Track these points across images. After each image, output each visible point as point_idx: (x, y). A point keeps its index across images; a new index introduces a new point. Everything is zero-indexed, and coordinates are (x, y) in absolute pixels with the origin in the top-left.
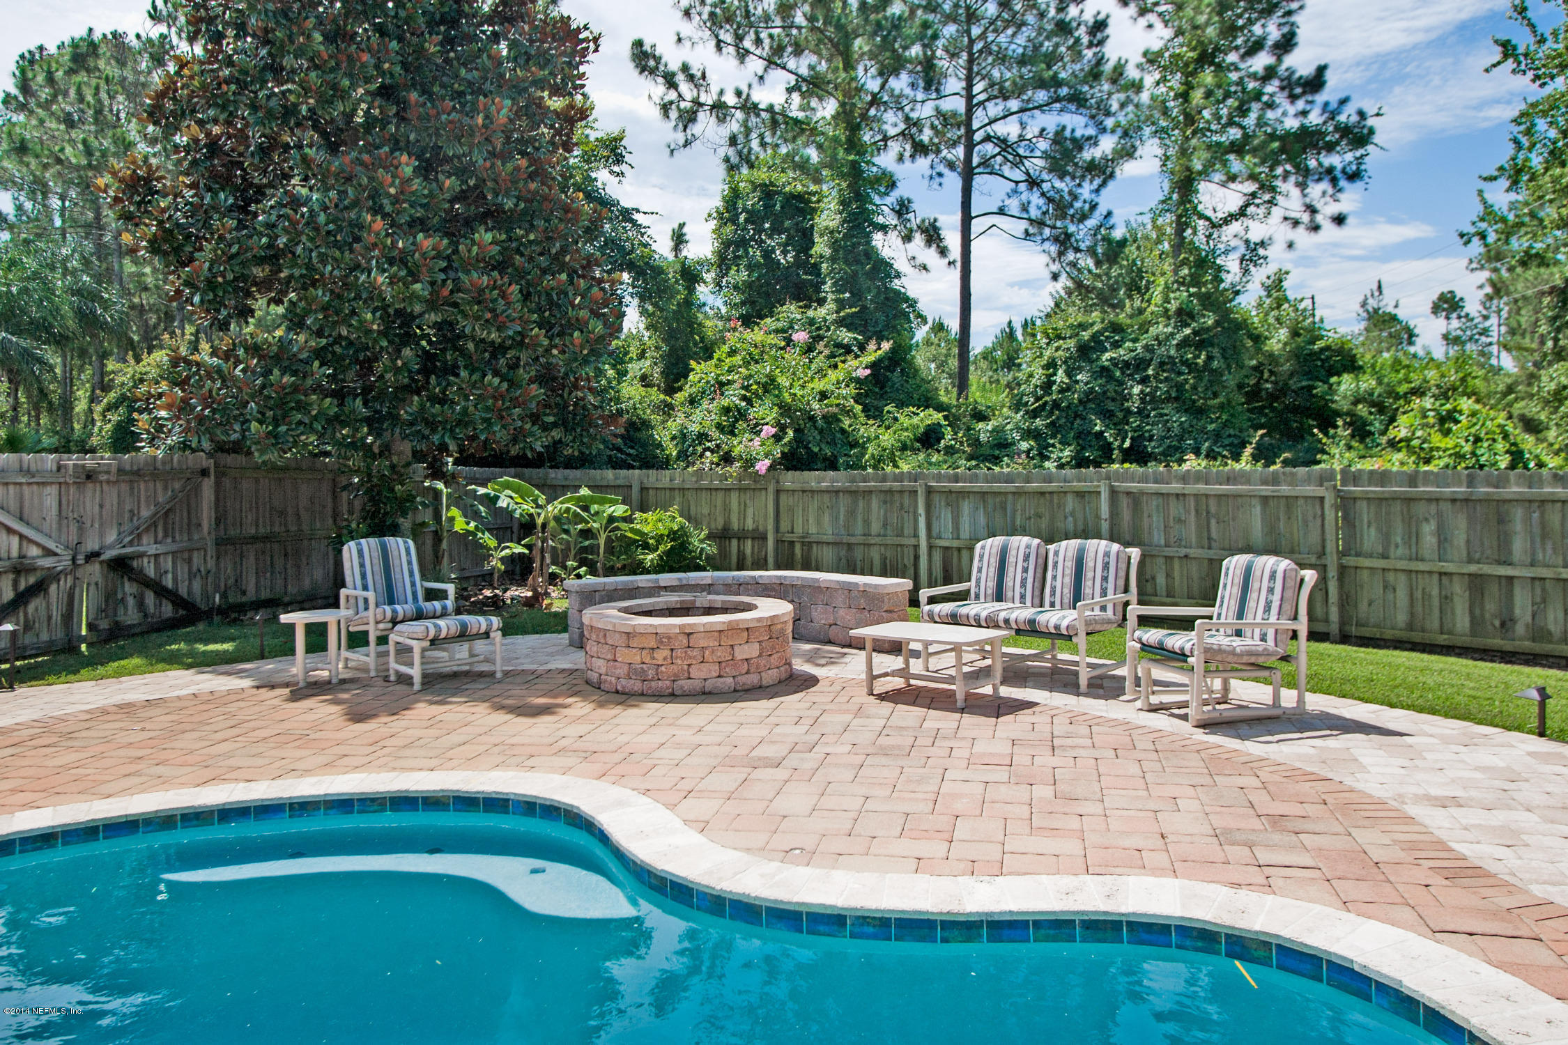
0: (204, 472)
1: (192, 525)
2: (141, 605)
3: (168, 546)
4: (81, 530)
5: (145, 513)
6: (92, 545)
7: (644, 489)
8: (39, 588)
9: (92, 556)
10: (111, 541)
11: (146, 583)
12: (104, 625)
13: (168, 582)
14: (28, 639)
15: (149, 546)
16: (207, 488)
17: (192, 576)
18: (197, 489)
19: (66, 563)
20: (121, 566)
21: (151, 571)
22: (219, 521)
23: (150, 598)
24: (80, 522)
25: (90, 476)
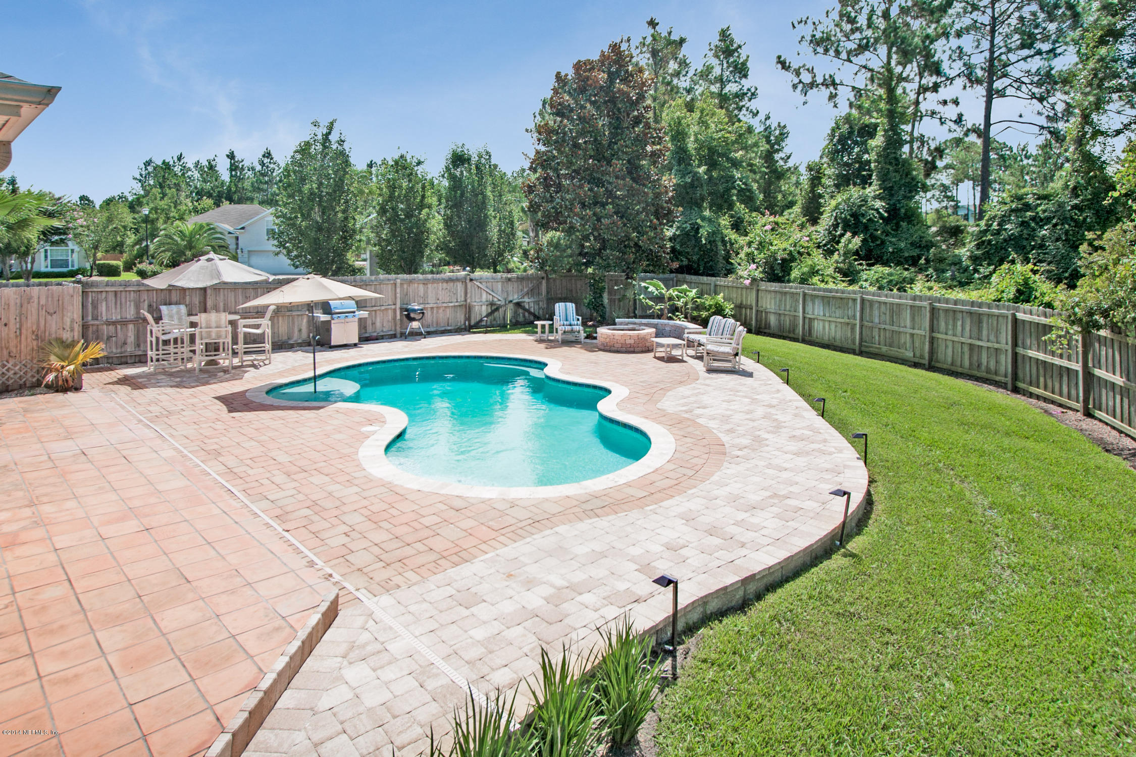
0: (543, 278)
1: (539, 294)
2: (524, 316)
3: (532, 300)
4: (508, 295)
5: (525, 290)
6: (511, 298)
7: (716, 286)
8: (497, 309)
9: (511, 301)
10: (515, 298)
11: (525, 310)
12: (514, 321)
13: (532, 310)
14: (494, 323)
15: (526, 300)
16: (544, 282)
17: (539, 309)
18: (541, 283)
19: (503, 303)
20: (518, 305)
21: (527, 307)
22: (548, 293)
23: (527, 314)
24: (507, 292)
25: (509, 279)
